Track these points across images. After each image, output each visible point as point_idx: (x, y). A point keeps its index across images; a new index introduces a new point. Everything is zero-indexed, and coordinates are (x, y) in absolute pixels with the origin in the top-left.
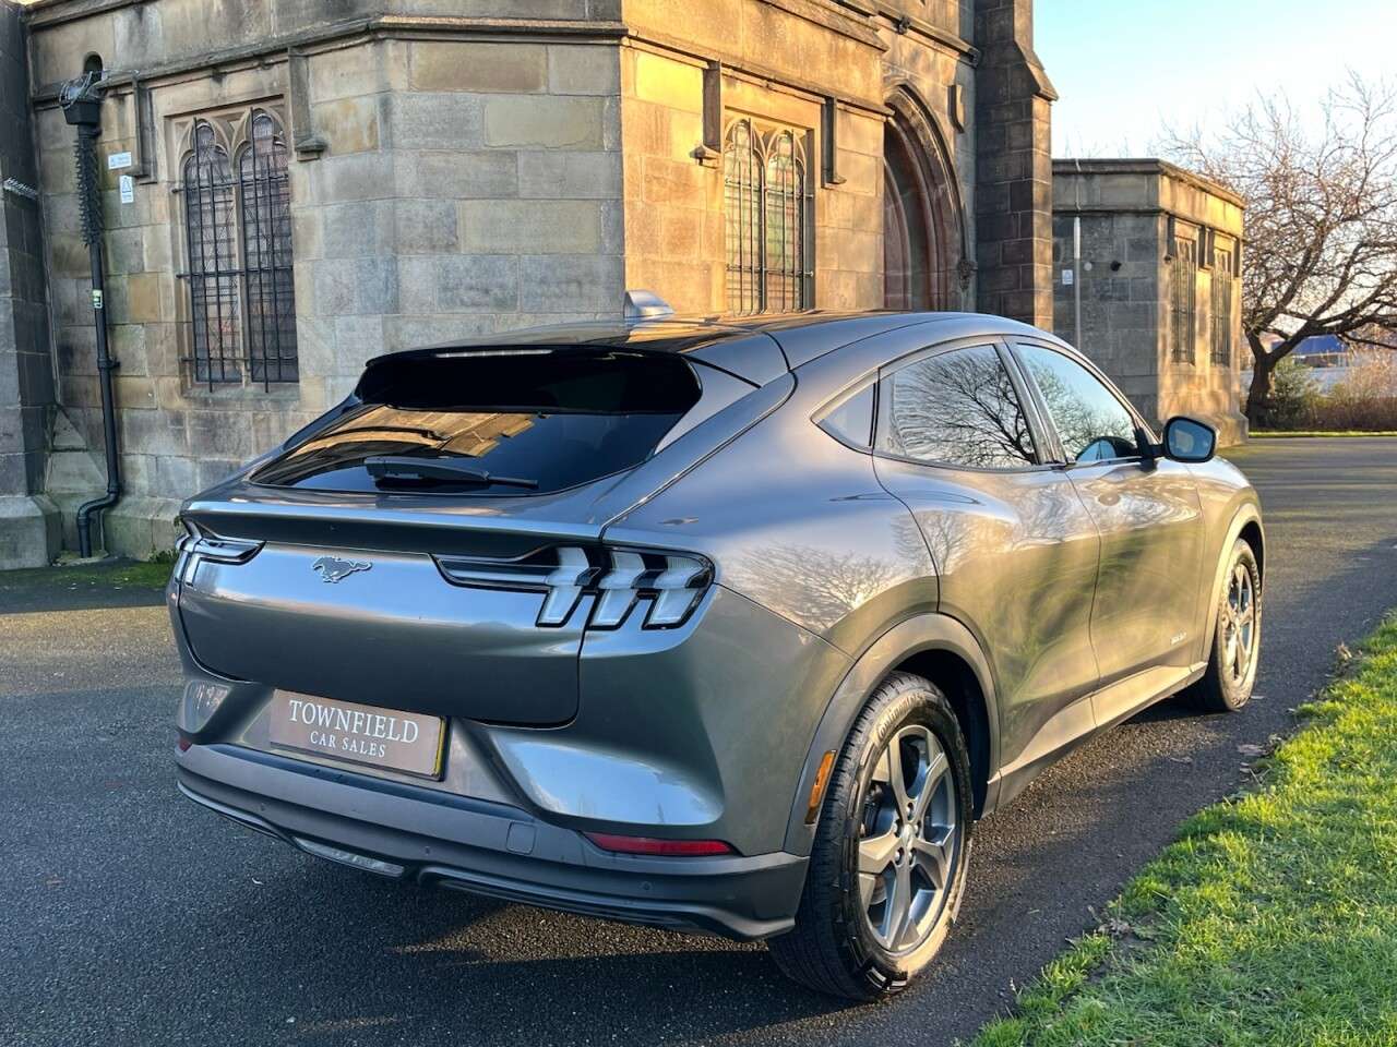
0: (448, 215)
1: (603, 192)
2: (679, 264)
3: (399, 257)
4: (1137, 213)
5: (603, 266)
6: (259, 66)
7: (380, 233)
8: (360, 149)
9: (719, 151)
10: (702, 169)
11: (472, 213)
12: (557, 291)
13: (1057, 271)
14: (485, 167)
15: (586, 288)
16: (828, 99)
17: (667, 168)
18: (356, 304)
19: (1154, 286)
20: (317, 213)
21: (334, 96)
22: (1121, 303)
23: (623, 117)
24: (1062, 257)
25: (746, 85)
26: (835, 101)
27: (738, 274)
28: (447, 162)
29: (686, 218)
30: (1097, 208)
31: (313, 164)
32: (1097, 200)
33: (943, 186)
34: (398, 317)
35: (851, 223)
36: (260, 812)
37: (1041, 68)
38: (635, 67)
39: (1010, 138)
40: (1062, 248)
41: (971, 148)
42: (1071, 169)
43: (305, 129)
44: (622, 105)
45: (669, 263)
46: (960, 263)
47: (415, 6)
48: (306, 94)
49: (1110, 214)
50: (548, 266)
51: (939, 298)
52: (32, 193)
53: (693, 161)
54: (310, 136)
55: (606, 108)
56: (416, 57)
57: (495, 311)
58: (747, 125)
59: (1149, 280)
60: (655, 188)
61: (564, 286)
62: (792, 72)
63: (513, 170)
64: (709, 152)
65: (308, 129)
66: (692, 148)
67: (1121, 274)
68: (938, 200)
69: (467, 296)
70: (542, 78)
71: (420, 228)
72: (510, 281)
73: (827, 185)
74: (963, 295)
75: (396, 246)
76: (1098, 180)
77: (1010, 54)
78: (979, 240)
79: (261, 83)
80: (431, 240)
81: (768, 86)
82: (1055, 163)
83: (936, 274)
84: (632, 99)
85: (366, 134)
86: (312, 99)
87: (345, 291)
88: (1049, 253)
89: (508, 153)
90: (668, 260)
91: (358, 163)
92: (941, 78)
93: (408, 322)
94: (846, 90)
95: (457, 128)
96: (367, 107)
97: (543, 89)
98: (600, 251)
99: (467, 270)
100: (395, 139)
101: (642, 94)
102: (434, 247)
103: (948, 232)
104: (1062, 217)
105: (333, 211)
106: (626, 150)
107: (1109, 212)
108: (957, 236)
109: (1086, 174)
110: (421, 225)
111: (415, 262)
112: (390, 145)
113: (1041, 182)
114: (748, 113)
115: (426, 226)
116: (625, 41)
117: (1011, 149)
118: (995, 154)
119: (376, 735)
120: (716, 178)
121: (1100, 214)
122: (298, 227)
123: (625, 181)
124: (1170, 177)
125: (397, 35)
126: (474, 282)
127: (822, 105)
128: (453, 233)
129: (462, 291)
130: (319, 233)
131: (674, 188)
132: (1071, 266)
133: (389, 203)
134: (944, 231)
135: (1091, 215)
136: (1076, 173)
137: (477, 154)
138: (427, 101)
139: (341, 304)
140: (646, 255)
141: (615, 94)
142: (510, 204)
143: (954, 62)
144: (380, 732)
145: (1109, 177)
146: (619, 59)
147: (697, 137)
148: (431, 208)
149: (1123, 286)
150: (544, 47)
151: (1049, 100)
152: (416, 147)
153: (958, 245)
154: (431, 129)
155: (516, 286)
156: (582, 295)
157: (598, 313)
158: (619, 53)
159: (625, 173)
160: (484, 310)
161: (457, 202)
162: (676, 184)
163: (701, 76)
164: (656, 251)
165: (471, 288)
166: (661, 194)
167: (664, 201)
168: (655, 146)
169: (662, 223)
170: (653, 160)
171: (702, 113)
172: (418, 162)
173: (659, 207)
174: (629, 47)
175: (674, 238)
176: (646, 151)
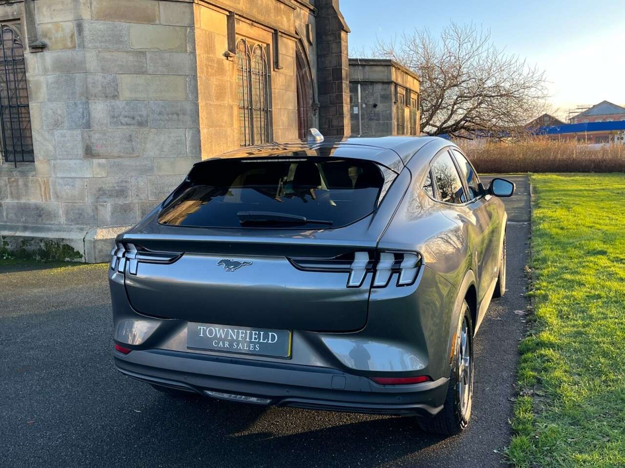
0: (114, 82)
1: (188, 72)
2: (220, 105)
3: (90, 101)
4: (383, 83)
5: (188, 107)
6: (5, 4)
7: (78, 90)
8: (65, 48)
9: (235, 54)
10: (228, 61)
11: (126, 81)
12: (167, 118)
13: (352, 107)
14: (131, 58)
15: (181, 117)
16: (275, 30)
17: (214, 61)
18: (66, 124)
19: (390, 114)
20: (42, 79)
21: (50, 21)
22: (377, 122)
23: (196, 37)
24: (353, 101)
25: (244, 23)
26: (278, 32)
27: (243, 110)
28: (112, 56)
29: (222, 84)
30: (367, 80)
31: (39, 54)
32: (367, 77)
33: (305, 69)
34: (90, 131)
35: (284, 87)
36: (183, 380)
37: (343, 18)
38: (200, 13)
39: (332, 49)
40: (353, 97)
41: (315, 53)
42: (357, 63)
43: (33, 36)
44: (195, 32)
45: (217, 105)
46: (312, 104)
48: (34, 19)
49: (372, 83)
50: (163, 107)
51: (304, 120)
53: (224, 58)
54: (37, 40)
55: (188, 32)
56: (94, 3)
57: (138, 127)
58: (244, 42)
59: (388, 112)
60: (210, 70)
61: (170, 116)
62: (261, 18)
63: (145, 60)
64: (231, 54)
65: (35, 36)
66: (224, 52)
67: (377, 109)
68: (303, 76)
69: (124, 120)
70: (157, 17)
71: (100, 88)
72: (144, 113)
73: (276, 70)
74: (314, 118)
75: (87, 96)
76: (367, 68)
77: (330, 11)
78: (320, 94)
79: (7, 12)
80: (105, 93)
81: (252, 24)
82: (350, 60)
83: (302, 109)
84: (199, 28)
85: (69, 40)
86: (37, 22)
87: (60, 118)
88: (349, 100)
89: (142, 52)
90: (216, 104)
91: (66, 55)
92: (303, 21)
93: (95, 133)
94: (281, 27)
95: (117, 40)
96: (69, 27)
97: (157, 22)
98: (187, 99)
99: (124, 108)
100: (86, 44)
101: (203, 27)
102: (107, 97)
103: (307, 90)
104: (353, 84)
105: (51, 78)
106: (197, 52)
107: (372, 82)
108: (311, 92)
109: (362, 65)
110: (100, 86)
111: (98, 104)
112: (82, 46)
113: (345, 68)
114: (245, 36)
115: (103, 87)
117: (332, 53)
118: (325, 56)
119: (253, 340)
120: (233, 66)
121: (369, 83)
122: (31, 85)
123: (198, 67)
124: (395, 67)
126: (126, 114)
127: (273, 33)
128: (116, 90)
129: (121, 118)
130: (44, 89)
131: (217, 70)
132: (357, 106)
133: (82, 75)
134: (305, 90)
135: (365, 83)
136: (358, 65)
137: (127, 52)
138: (101, 26)
139: (57, 124)
140: (207, 101)
141: (192, 26)
142: (143, 77)
143: (307, 14)
144: (255, 339)
145: (372, 67)
146: (193, 9)
147: (226, 46)
148: (105, 78)
149: (378, 114)
150: (157, 2)
151: (347, 32)
152: (96, 48)
153: (311, 96)
154: (104, 39)
155: (148, 115)
156: (179, 120)
157: (186, 128)
158: (193, 7)
159: (198, 63)
160: (132, 127)
161: (118, 75)
162: (218, 68)
163: (226, 19)
164: (211, 100)
165: (126, 117)
166: (212, 73)
167: (213, 76)
168: (209, 51)
169: (213, 87)
170: (209, 57)
171: (227, 36)
172: (98, 55)
173: (212, 79)
174: (197, 4)
175: (218, 93)
176: (205, 53)
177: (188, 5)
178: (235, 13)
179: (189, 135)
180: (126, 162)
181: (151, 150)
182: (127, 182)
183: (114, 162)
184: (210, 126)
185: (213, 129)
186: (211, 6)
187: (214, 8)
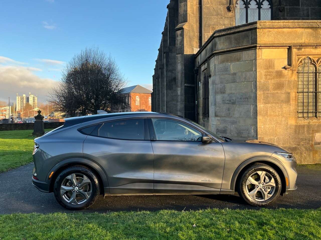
0: (224, 87)
1: (253, 80)
2: (277, 93)
3: (216, 95)
5: (252, 95)
7: (214, 91)
8: (213, 76)
9: (291, 66)
10: (287, 71)
11: (228, 86)
12: (243, 100)
14: (231, 77)
15: (249, 100)
17: (273, 72)
18: (213, 104)
21: (212, 66)
23: (257, 63)
25: (306, 49)
28: (224, 76)
29: (280, 83)
31: (210, 78)
38: (262, 52)
44: (257, 61)
47: (220, 49)
50: (242, 95)
52: (193, 86)
53: (283, 69)
54: (210, 74)
55: (254, 62)
56: (220, 58)
57: (232, 105)
60: (268, 77)
61: (244, 99)
63: (236, 77)
64: (289, 67)
65: (210, 72)
66: (283, 66)
69: (227, 102)
70: (241, 58)
72: (234, 99)
75: (216, 93)
80: (221, 91)
81: (316, 47)
85: (214, 73)
87: (212, 101)
89: (235, 74)
90: (273, 92)
91: (213, 78)
93: (217, 107)
95: (226, 70)
96: (214, 68)
97: (241, 60)
98: (252, 91)
99: (227, 97)
101: (264, 57)
102: (221, 93)
105: (211, 87)
106: (258, 70)
111: (218, 96)
115: (220, 89)
116: (258, 48)
120: (292, 72)
123: (257, 77)
125: (216, 54)
128: (225, 90)
137: (229, 74)
138: (221, 66)
140: (264, 92)
141: (256, 59)
142: (235, 84)
147: (286, 63)
148: (221, 85)
150: (242, 52)
152: (219, 74)
154: (222, 71)
155: (236, 100)
156: (248, 101)
157: (251, 105)
158: (256, 50)
159: (257, 75)
160: (230, 105)
161: (226, 84)
162: (276, 75)
163: (287, 50)
164: (269, 91)
165: (227, 100)
166: (270, 78)
167: (272, 79)
168: (268, 68)
169: (271, 84)
170: (268, 71)
171: (287, 58)
172: (219, 77)
173: (270, 81)
174: (259, 48)
175: (275, 87)
176: (265, 69)
177: (254, 50)
178: (293, 46)
179: (252, 107)
180: (227, 119)
181: (237, 115)
182: (227, 127)
183: (223, 119)
184: (266, 103)
185: (269, 104)
186: (271, 47)
187: (274, 47)
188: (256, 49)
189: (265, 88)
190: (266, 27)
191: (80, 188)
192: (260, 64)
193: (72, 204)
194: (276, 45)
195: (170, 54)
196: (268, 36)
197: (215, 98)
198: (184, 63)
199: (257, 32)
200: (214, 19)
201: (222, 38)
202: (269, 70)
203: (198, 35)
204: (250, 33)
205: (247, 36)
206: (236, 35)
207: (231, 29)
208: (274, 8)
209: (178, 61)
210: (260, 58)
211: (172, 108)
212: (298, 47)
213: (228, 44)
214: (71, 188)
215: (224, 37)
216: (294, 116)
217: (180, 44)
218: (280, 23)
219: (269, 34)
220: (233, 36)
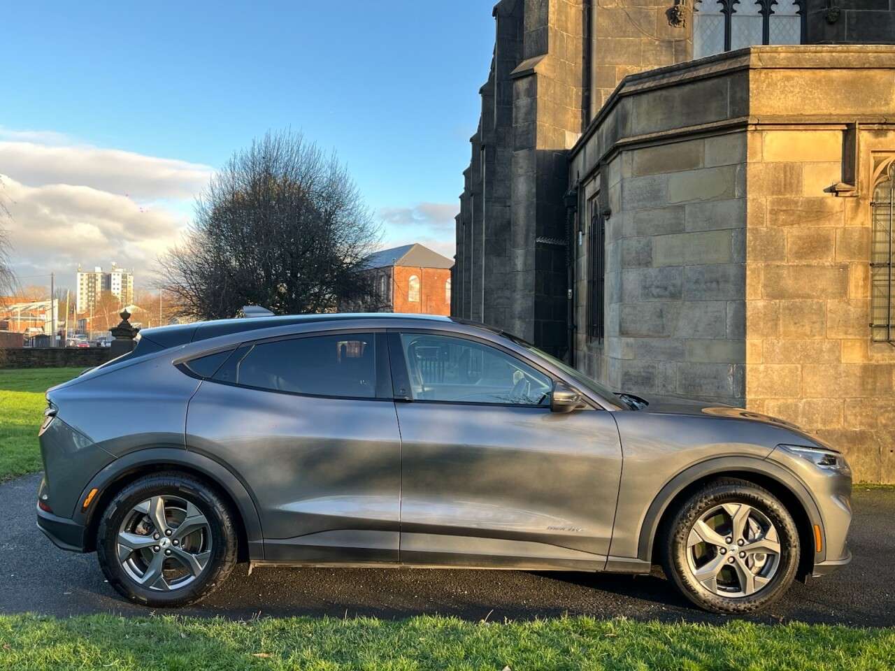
0: (648, 246)
1: (734, 225)
2: (808, 266)
3: (624, 271)
5: (732, 271)
7: (619, 258)
8: (617, 212)
9: (854, 185)
10: (839, 200)
11: (660, 243)
12: (704, 287)
14: (668, 216)
15: (721, 285)
17: (796, 203)
18: (615, 297)
20: (609, 248)
21: (613, 184)
23: (748, 176)
28: (649, 215)
29: (819, 235)
31: (609, 221)
34: (623, 304)
38: (763, 142)
44: (748, 169)
45: (797, 266)
47: (637, 131)
50: (701, 273)
52: (561, 243)
53: (829, 194)
54: (608, 206)
55: (737, 171)
56: (636, 158)
57: (670, 300)
60: (782, 217)
61: (708, 284)
63: (683, 217)
64: (847, 187)
65: (608, 202)
66: (829, 186)
69: (655, 291)
70: (701, 159)
71: (634, 255)
72: (678, 282)
75: (622, 264)
80: (639, 259)
84: (758, 162)
85: (618, 203)
86: (609, 186)
87: (613, 290)
89: (679, 206)
90: (795, 264)
91: (617, 220)
93: (626, 307)
95: (655, 195)
96: (618, 189)
97: (701, 166)
98: (730, 261)
99: (656, 277)
101: (768, 157)
102: (640, 264)
105: (612, 246)
106: (749, 196)
110: (634, 252)
111: (630, 273)
112: (623, 208)
115: (637, 253)
116: (751, 128)
120: (858, 203)
123: (749, 216)
125: (627, 148)
126: (659, 283)
128: (650, 255)
129: (653, 289)
130: (609, 258)
131: (803, 215)
137: (664, 208)
138: (641, 182)
139: (612, 297)
140: (769, 262)
141: (744, 163)
142: (680, 236)
146: (746, 140)
147: (836, 176)
148: (639, 242)
150: (702, 140)
152: (634, 208)
154: (641, 197)
155: (682, 285)
156: (719, 290)
157: (728, 301)
158: (746, 136)
159: (748, 211)
160: (664, 300)
161: (653, 238)
162: (807, 212)
163: (840, 135)
164: (782, 259)
165: (658, 287)
166: (788, 221)
167: (792, 225)
168: (783, 189)
169: (789, 240)
170: (781, 199)
171: (841, 160)
172: (634, 218)
173: (786, 229)
174: (756, 130)
175: (803, 249)
176: (773, 194)
177: (740, 135)
178: (860, 124)
179: (730, 310)
180: (655, 342)
181: (684, 329)
182: (653, 367)
183: (643, 342)
184: (774, 297)
185: (783, 301)
186: (793, 126)
187: (801, 127)
188: (746, 131)
189: (772, 251)
190: (778, 67)
191: (176, 542)
192: (757, 178)
193: (151, 587)
194: (808, 120)
195: (499, 149)
196: (782, 92)
197: (621, 278)
198: (535, 176)
199: (750, 79)
200: (629, 46)
201: (645, 98)
202: (786, 196)
203: (580, 93)
204: (729, 83)
205: (719, 93)
206: (687, 89)
207: (671, 72)
208: (809, 13)
209: (517, 171)
210: (759, 158)
211: (501, 310)
212: (876, 127)
213: (660, 117)
214: (148, 540)
215: (651, 96)
216: (858, 337)
217: (526, 120)
218: (821, 52)
219: (785, 86)
220: (676, 93)
